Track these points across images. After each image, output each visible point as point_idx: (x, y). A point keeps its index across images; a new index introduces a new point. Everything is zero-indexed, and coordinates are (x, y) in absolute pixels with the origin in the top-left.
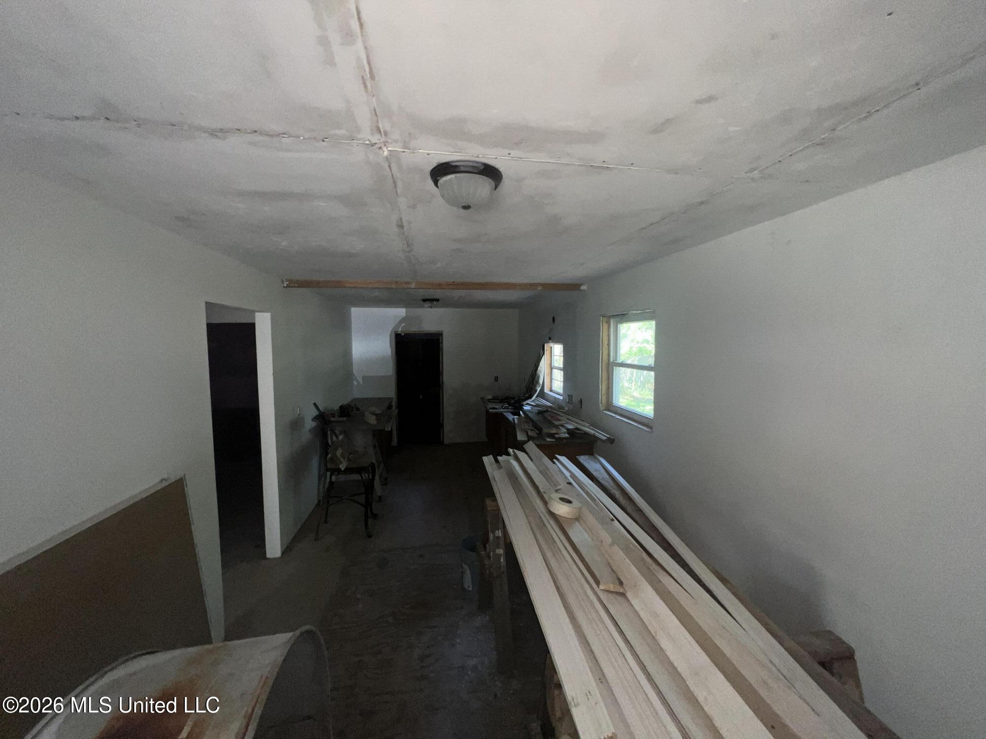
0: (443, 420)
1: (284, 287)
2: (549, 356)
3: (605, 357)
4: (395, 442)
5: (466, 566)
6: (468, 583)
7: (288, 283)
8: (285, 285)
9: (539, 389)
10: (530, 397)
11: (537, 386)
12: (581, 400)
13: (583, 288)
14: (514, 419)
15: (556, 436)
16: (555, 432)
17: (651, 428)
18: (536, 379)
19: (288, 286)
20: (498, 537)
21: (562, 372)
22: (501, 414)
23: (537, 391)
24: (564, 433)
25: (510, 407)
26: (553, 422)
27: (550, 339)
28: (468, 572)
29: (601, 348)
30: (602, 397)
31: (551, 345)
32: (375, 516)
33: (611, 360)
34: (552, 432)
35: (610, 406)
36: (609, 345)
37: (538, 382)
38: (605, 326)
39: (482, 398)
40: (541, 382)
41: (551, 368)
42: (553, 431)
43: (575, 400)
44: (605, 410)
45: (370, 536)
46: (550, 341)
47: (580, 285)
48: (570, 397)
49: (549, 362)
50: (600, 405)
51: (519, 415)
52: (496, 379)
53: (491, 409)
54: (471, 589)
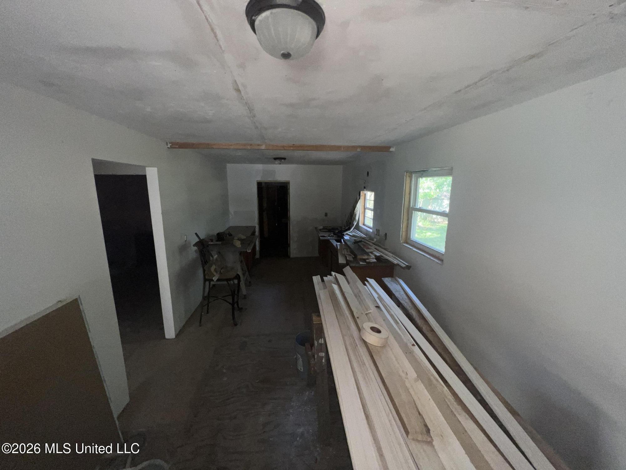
0: (290, 242)
2: (363, 200)
3: (407, 203)
5: (299, 355)
6: (301, 367)
7: (171, 145)
8: (169, 147)
9: (355, 224)
10: (349, 229)
11: (354, 221)
12: (386, 234)
13: (391, 149)
14: (337, 245)
15: (367, 261)
17: (442, 260)
18: (353, 216)
19: (171, 147)
20: (321, 344)
21: (373, 212)
22: (328, 241)
24: (373, 259)
25: (335, 236)
26: (366, 250)
27: (365, 188)
28: (301, 359)
29: (404, 197)
30: (403, 233)
31: (366, 192)
32: (240, 309)
33: (411, 206)
34: (364, 258)
35: (408, 240)
36: (410, 194)
37: (355, 219)
38: (408, 179)
39: (316, 228)
40: (357, 218)
41: (365, 209)
43: (382, 233)
44: (404, 243)
45: (236, 325)
47: (390, 147)
48: (378, 231)
49: (364, 205)
50: (401, 239)
51: (341, 242)
52: (326, 215)
53: (321, 237)
54: (302, 370)
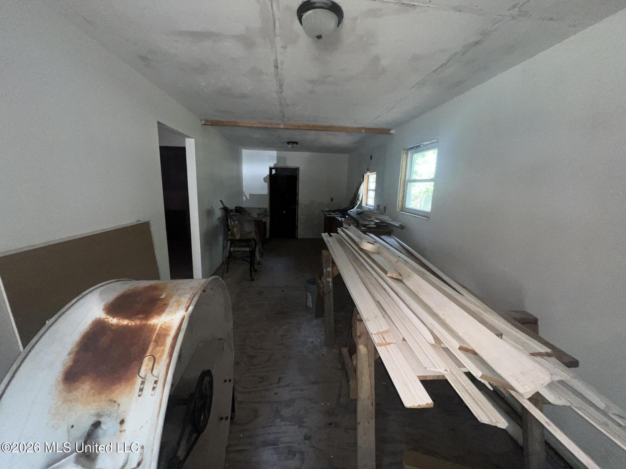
0: (298, 224)
1: (202, 124)
2: (367, 182)
3: (403, 177)
4: (268, 236)
5: (309, 293)
6: (310, 304)
7: (204, 122)
8: (203, 123)
9: (359, 203)
10: (353, 208)
11: (358, 201)
12: (385, 207)
13: (392, 132)
14: (342, 220)
16: (367, 224)
17: (428, 218)
18: (357, 196)
19: (205, 124)
20: (329, 272)
21: (374, 192)
22: (334, 218)
23: (357, 204)
24: (373, 225)
25: (340, 214)
26: (367, 219)
27: (368, 170)
28: (310, 297)
29: (401, 171)
30: (399, 204)
31: (368, 174)
32: (256, 271)
33: (407, 179)
35: (403, 209)
36: (406, 168)
37: (358, 199)
38: (405, 156)
39: (322, 211)
40: (360, 198)
41: (368, 191)
42: (367, 223)
43: (382, 208)
44: (400, 211)
45: (253, 280)
46: (368, 171)
47: (390, 130)
48: (378, 206)
49: (367, 187)
50: (397, 208)
51: (345, 217)
52: (332, 200)
53: (327, 214)
54: (311, 306)
